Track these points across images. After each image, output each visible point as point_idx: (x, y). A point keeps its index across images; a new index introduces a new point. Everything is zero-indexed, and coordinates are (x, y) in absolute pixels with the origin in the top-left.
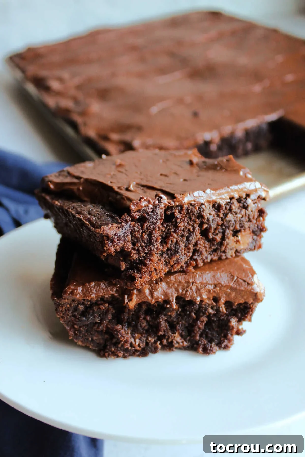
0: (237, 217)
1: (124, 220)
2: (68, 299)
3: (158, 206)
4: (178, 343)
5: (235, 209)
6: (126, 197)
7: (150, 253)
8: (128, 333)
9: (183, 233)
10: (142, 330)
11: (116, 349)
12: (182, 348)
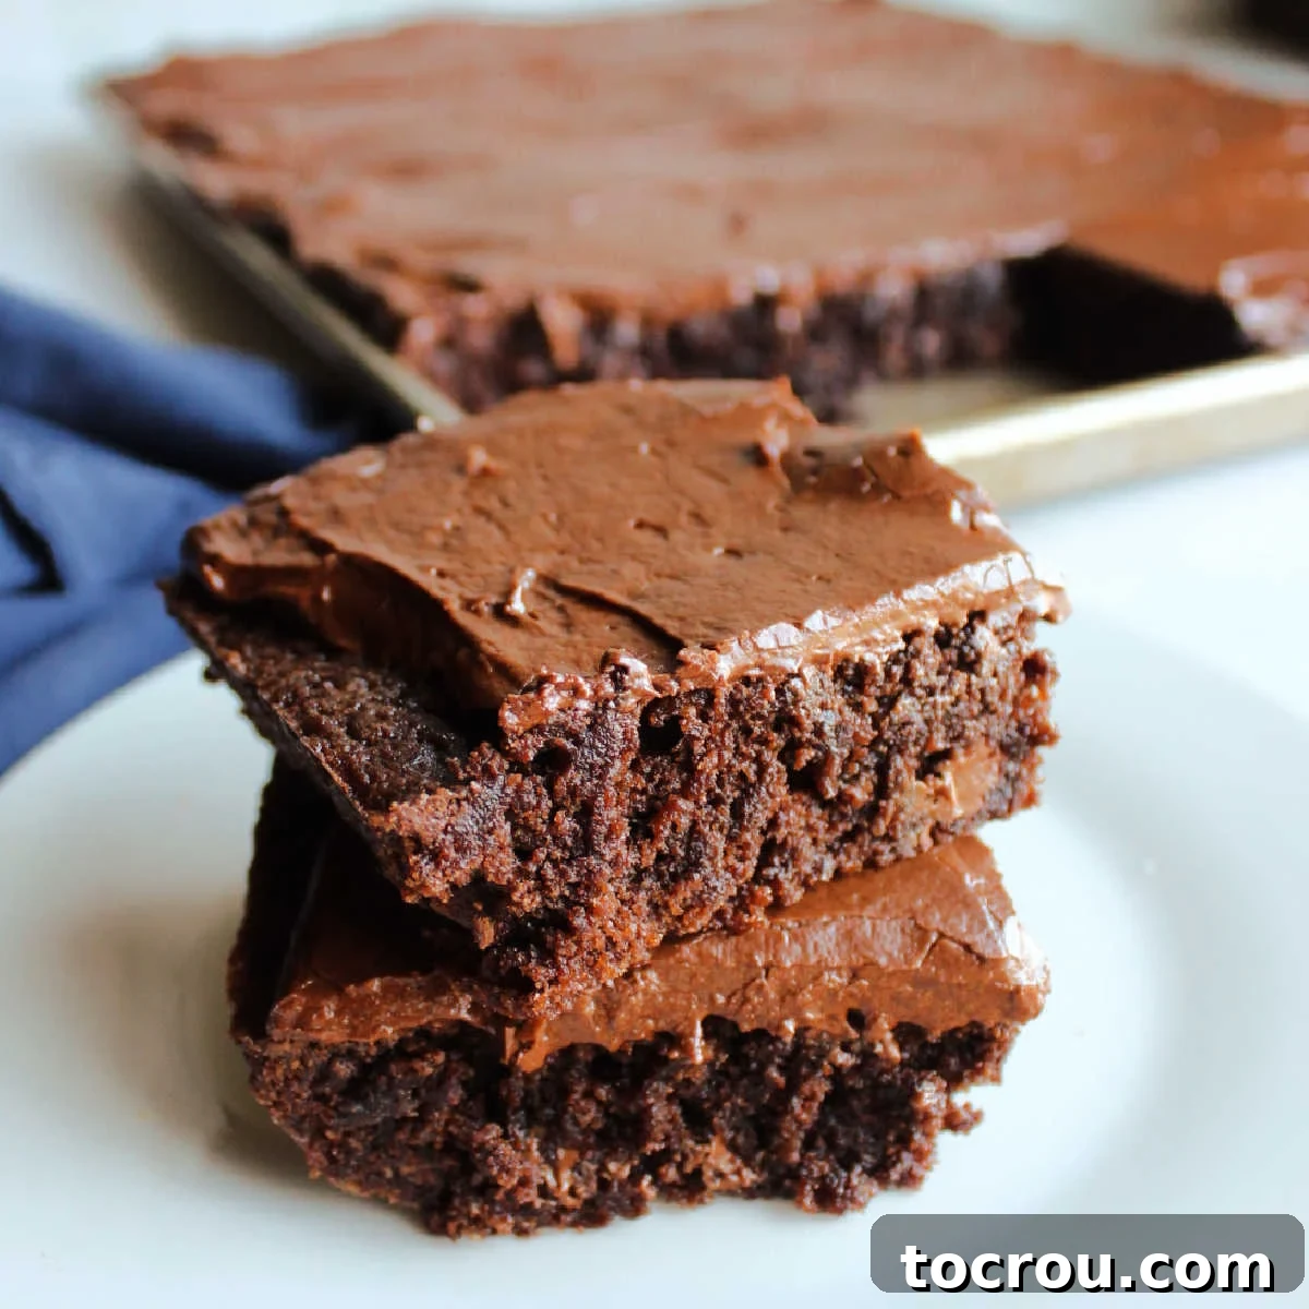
0: (934, 706)
1: (479, 769)
2: (292, 1042)
3: (612, 704)
4: (720, 1175)
5: (926, 675)
6: (492, 659)
7: (589, 883)
8: (528, 1149)
9: (718, 791)
10: (580, 1138)
11: (487, 1207)
12: (740, 1191)
